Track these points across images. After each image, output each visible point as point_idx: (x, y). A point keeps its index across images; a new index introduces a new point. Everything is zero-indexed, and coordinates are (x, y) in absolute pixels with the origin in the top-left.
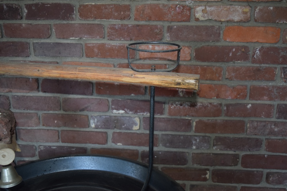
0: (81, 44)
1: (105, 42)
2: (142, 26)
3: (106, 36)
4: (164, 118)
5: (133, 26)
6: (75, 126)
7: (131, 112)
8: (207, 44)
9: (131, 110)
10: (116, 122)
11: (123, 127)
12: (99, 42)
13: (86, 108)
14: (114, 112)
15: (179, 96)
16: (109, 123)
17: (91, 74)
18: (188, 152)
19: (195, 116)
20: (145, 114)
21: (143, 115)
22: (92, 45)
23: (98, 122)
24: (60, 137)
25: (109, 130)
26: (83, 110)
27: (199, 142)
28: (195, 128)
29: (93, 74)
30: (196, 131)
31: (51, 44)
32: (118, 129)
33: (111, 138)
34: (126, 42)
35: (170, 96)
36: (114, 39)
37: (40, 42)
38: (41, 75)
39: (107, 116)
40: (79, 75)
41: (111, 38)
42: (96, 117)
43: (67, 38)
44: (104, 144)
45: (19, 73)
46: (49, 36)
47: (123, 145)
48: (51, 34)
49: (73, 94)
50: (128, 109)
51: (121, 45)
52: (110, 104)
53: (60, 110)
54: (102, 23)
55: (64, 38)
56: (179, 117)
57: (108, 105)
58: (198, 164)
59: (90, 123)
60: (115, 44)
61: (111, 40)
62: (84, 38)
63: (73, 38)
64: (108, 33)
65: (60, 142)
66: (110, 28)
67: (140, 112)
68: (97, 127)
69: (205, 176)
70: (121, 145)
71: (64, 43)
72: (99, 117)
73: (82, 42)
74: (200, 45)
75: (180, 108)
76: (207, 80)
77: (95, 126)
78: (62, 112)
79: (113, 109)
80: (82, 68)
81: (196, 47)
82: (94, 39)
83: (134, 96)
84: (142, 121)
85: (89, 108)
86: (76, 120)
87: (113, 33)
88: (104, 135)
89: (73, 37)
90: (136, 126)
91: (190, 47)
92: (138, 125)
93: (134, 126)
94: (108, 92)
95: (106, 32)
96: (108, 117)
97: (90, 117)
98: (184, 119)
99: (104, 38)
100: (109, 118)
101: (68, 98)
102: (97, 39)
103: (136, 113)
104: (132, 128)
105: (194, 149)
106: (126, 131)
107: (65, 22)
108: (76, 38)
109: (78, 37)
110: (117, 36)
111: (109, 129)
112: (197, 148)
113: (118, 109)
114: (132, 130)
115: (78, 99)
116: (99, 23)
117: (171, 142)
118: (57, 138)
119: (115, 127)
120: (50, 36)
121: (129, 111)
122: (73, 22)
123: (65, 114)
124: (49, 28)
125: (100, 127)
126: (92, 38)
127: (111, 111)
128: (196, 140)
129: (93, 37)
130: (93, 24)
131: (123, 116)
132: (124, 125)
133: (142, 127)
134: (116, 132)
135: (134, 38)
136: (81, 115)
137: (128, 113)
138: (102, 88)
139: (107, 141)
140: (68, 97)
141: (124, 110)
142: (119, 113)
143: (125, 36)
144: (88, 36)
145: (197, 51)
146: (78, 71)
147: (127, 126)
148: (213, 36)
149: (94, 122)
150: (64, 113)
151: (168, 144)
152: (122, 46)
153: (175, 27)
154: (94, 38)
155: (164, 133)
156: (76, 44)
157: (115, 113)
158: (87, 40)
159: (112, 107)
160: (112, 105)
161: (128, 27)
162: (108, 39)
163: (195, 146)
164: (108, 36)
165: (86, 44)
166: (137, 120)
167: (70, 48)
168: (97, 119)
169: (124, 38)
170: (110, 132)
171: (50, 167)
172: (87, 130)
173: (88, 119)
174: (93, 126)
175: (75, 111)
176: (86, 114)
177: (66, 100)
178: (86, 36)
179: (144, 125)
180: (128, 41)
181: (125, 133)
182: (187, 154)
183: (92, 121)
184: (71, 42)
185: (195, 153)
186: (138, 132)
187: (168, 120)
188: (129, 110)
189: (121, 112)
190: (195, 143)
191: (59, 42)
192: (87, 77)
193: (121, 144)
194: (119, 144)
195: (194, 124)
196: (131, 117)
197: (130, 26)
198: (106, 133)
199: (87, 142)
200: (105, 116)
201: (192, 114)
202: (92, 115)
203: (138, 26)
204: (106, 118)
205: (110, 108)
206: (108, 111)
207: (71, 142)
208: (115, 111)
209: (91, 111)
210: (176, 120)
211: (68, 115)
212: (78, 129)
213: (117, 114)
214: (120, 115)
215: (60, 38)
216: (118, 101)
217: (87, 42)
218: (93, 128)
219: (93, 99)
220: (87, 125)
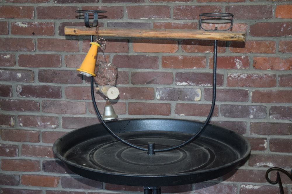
0: (150, 23)
1: (171, 21)
2: (203, 6)
3: (172, 16)
4: (223, 89)
5: (196, 7)
6: (142, 98)
7: (193, 84)
8: (261, 21)
9: (193, 82)
10: (179, 93)
11: (186, 98)
12: (166, 22)
13: (153, 80)
14: (178, 85)
15: (237, 69)
16: (173, 95)
17: (175, 33)
18: (246, 122)
19: (252, 87)
20: (206, 85)
21: (204, 86)
22: (160, 24)
23: (163, 93)
24: (127, 109)
25: (173, 101)
26: (149, 83)
27: (256, 111)
28: (252, 98)
29: (177, 33)
30: (253, 101)
31: (124, 23)
32: (181, 100)
33: (175, 109)
34: (189, 21)
35: (229, 68)
36: (179, 18)
37: (113, 22)
39: (171, 88)
40: (168, 34)
41: (176, 17)
42: (161, 89)
43: (138, 18)
44: (168, 115)
46: (122, 17)
47: (185, 115)
48: (124, 15)
49: (141, 68)
50: (190, 81)
51: (185, 23)
52: (175, 76)
53: (128, 83)
54: (169, 5)
55: (135, 18)
56: (237, 88)
57: (172, 78)
58: (256, 133)
59: (155, 95)
60: (180, 23)
61: (177, 19)
62: (153, 18)
63: (143, 18)
64: (174, 13)
65: (127, 113)
66: (176, 9)
67: (202, 84)
68: (161, 99)
69: (263, 145)
70: (183, 116)
71: (135, 23)
72: (164, 89)
73: (150, 22)
74: (254, 22)
75: (237, 79)
76: (261, 53)
77: (160, 98)
78: (130, 85)
79: (177, 81)
80: (169, 30)
81: (251, 24)
82: (161, 19)
83: (196, 69)
84: (203, 93)
85: (156, 80)
86: (143, 92)
87: (178, 13)
88: (168, 106)
89: (143, 17)
90: (197, 97)
91: (246, 24)
92: (200, 96)
93: (196, 97)
94: (173, 65)
95: (172, 13)
96: (172, 89)
97: (155, 89)
98: (241, 90)
99: (170, 18)
100: (173, 90)
101: (136, 72)
102: (164, 18)
103: (197, 85)
104: (194, 99)
105: (252, 118)
106: (189, 102)
107: (136, 4)
108: (146, 18)
109: (148, 17)
110: (181, 15)
111: (173, 100)
112: (255, 118)
113: (181, 82)
114: (194, 101)
115: (145, 72)
116: (166, 5)
117: (230, 112)
118: (125, 110)
119: (179, 98)
120: (123, 16)
121: (192, 83)
122: (143, 4)
123: (133, 87)
124: (121, 10)
125: (164, 98)
126: (159, 18)
127: (175, 83)
128: (253, 109)
129: (161, 17)
130: (161, 6)
131: (186, 88)
132: (187, 96)
133: (203, 98)
134: (180, 104)
135: (197, 17)
136: (148, 88)
137: (191, 85)
138: (167, 62)
139: (170, 112)
140: (136, 71)
141: (187, 82)
142: (182, 85)
143: (189, 15)
144: (156, 16)
145: (252, 27)
146: (167, 32)
147: (189, 97)
148: (266, 14)
149: (159, 94)
150: (132, 86)
151: (227, 114)
153: (232, 7)
154: (162, 18)
155: (223, 103)
156: (146, 23)
157: (179, 85)
158: (155, 20)
159: (176, 79)
160: (176, 77)
161: (192, 8)
162: (174, 19)
163: (252, 115)
164: (174, 16)
165: (154, 24)
166: (199, 91)
167: (141, 26)
168: (162, 91)
169: (188, 18)
170: (173, 104)
171: (125, 127)
172: (153, 101)
173: (154, 92)
174: (158, 97)
175: (142, 83)
176: (151, 87)
177: (134, 75)
178: (154, 17)
179: (205, 96)
180: (191, 20)
181: (187, 104)
182: (245, 123)
183: (157, 93)
184: (142, 22)
185: (252, 123)
186: (199, 103)
187: (227, 91)
188: (191, 82)
189: (185, 84)
190: (252, 113)
191: (131, 22)
192: (173, 36)
193: (184, 115)
194: (181, 115)
195: (251, 94)
196: (194, 89)
197: (193, 7)
198: (170, 104)
199: (152, 113)
200: (170, 88)
201: (249, 85)
202: (158, 88)
203: (200, 6)
204: (170, 90)
205: (174, 81)
206: (172, 83)
207: (137, 114)
208: (178, 83)
209: (156, 84)
210: (234, 91)
211: (136, 87)
212: (144, 101)
213: (181, 86)
214: (184, 87)
215: (131, 19)
216: (181, 73)
217: (156, 22)
218: (158, 100)
219: (159, 72)
220: (153, 97)
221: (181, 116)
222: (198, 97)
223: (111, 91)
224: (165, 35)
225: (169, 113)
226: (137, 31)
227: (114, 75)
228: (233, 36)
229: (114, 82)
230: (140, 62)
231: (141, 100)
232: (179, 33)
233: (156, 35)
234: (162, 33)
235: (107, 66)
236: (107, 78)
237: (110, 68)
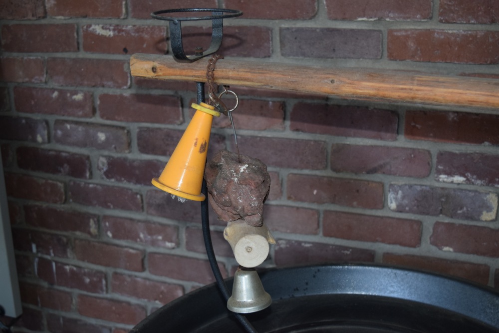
0: (380, 31)
1: (433, 27)
3: (436, 13)
6: (355, 203)
7: (479, 182)
9: (480, 177)
10: (443, 200)
11: (459, 212)
12: (419, 28)
13: (381, 167)
14: (441, 180)
22: (404, 34)
23: (403, 197)
24: (321, 223)
25: (426, 216)
26: (373, 171)
31: (318, 30)
32: (446, 215)
33: (431, 234)
34: (480, 27)
36: (454, 19)
39: (424, 187)
41: (447, 18)
42: (400, 187)
43: (351, 19)
44: (414, 246)
46: (313, 15)
47: (455, 251)
48: (318, 10)
49: (355, 136)
50: (473, 173)
51: (470, 32)
52: (435, 160)
53: (325, 168)
55: (344, 19)
57: (429, 164)
59: (386, 200)
60: (455, 31)
61: (447, 22)
62: (388, 20)
63: (364, 19)
64: (441, 6)
65: (321, 234)
68: (400, 209)
70: (450, 252)
71: (344, 29)
72: (407, 187)
73: (381, 28)
77: (398, 206)
78: (329, 173)
79: (439, 172)
80: (424, 78)
82: (409, 20)
83: (489, 146)
85: (388, 167)
86: (358, 191)
87: (452, 8)
88: (415, 226)
89: (364, 16)
90: (488, 212)
92: (495, 210)
93: (484, 213)
95: (437, 6)
96: (428, 188)
97: (387, 187)
99: (431, 18)
100: (428, 191)
101: (344, 145)
102: (416, 20)
103: (490, 184)
104: (479, 215)
106: (465, 222)
108: (371, 18)
109: (375, 17)
110: (461, 13)
111: (428, 214)
113: (450, 174)
114: (479, 220)
115: (364, 147)
118: (315, 226)
119: (441, 212)
120: (316, 14)
121: (476, 179)
123: (336, 178)
125: (407, 208)
126: (404, 18)
127: (436, 175)
129: (407, 15)
131: (461, 190)
132: (461, 208)
134: (443, 223)
136: (368, 181)
137: (473, 184)
138: (419, 126)
139: (420, 239)
140: (343, 142)
141: (465, 176)
142: (452, 182)
143: (480, 13)
144: (397, 15)
147: (468, 210)
149: (396, 199)
150: (334, 175)
152: (471, 35)
154: (409, 18)
156: (370, 31)
157: (444, 182)
158: (392, 22)
159: (437, 167)
160: (439, 162)
162: (441, 21)
164: (441, 14)
165: (390, 32)
166: (492, 199)
167: (357, 39)
168: (403, 193)
169: (476, 19)
170: (429, 222)
171: (307, 284)
172: (379, 213)
173: (383, 192)
174: (393, 205)
175: (357, 171)
176: (378, 180)
177: (339, 150)
178: (391, 15)
180: (485, 24)
181: (461, 225)
183: (391, 196)
184: (360, 28)
186: (492, 226)
188: (475, 177)
189: (458, 179)
191: (334, 27)
193: (451, 250)
194: (446, 249)
196: (480, 193)
198: (419, 223)
199: (378, 238)
200: (421, 185)
202: (392, 183)
204: (422, 191)
205: (434, 171)
206: (428, 176)
207: (343, 237)
208: (443, 177)
209: (390, 174)
211: (341, 179)
212: (359, 211)
213: (449, 183)
214: (456, 186)
215: (336, 19)
216: (452, 155)
217: (394, 28)
218: (393, 211)
219: (396, 148)
220: (381, 203)
221: (445, 251)
222: (490, 214)
223: (246, 246)
224: (412, 95)
225: (417, 242)
226: (327, 78)
227: (254, 199)
229: (256, 218)
231: (353, 207)
232: (456, 91)
234: (401, 86)
235: (237, 171)
236: (235, 208)
237: (244, 180)
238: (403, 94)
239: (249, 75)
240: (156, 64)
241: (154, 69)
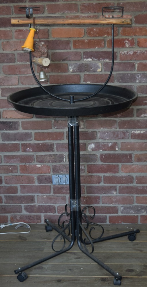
1: (79, 15)
2: (101, 3)
3: (79, 11)
4: (117, 63)
5: (96, 4)
6: (59, 71)
7: (96, 60)
8: (141, 13)
9: (96, 58)
10: (86, 66)
11: (91, 70)
12: (75, 15)
13: (67, 58)
15: (126, 47)
16: (82, 68)
18: (134, 86)
19: (137, 60)
20: (105, 60)
21: (103, 61)
22: (71, 17)
23: (74, 67)
24: (49, 80)
25: (82, 73)
26: (64, 60)
27: (140, 77)
28: (137, 68)
29: (87, 20)
30: (138, 70)
31: (45, 17)
32: (87, 72)
33: (83, 79)
35: (121, 47)
37: (37, 16)
38: (64, 23)
40: (82, 21)
42: (73, 64)
43: (55, 13)
45: (54, 22)
49: (58, 49)
50: (94, 57)
51: (89, 16)
52: (82, 55)
54: (77, 3)
55: (53, 13)
56: (127, 62)
57: (81, 56)
58: (141, 93)
59: (69, 69)
60: (85, 16)
61: (83, 13)
62: (66, 13)
63: (59, 13)
64: (81, 8)
65: (49, 83)
66: (82, 6)
67: (102, 59)
68: (73, 72)
69: (146, 101)
71: (53, 16)
72: (75, 64)
73: (64, 16)
74: (137, 14)
75: (127, 55)
76: (143, 36)
77: (73, 70)
79: (84, 58)
81: (135, 16)
83: (97, 49)
84: (103, 66)
85: (69, 58)
86: (60, 67)
87: (84, 9)
88: (78, 76)
91: (132, 15)
92: (101, 68)
93: (98, 69)
94: (81, 47)
95: (80, 8)
96: (81, 63)
97: (69, 65)
98: (130, 63)
99: (78, 12)
101: (55, 52)
102: (74, 13)
103: (99, 60)
104: (97, 70)
105: (138, 83)
106: (93, 73)
107: (53, 3)
109: (62, 12)
110: (86, 10)
111: (82, 72)
112: (140, 82)
113: (87, 58)
114: (97, 72)
115: (61, 52)
116: (75, 3)
117: (122, 78)
118: (47, 81)
119: (86, 70)
120: (44, 12)
122: (58, 3)
124: (43, 7)
125: (76, 71)
126: (70, 12)
128: (138, 76)
130: (71, 4)
131: (91, 63)
132: (91, 69)
133: (103, 69)
134: (86, 74)
135: (97, 11)
136: (63, 64)
137: (94, 61)
138: (77, 44)
139: (80, 80)
141: (92, 59)
142: (88, 61)
143: (91, 10)
144: (68, 11)
145: (136, 17)
147: (93, 69)
148: (145, 8)
149: (72, 68)
150: (52, 63)
151: (120, 80)
153: (122, 3)
154: (72, 12)
155: (117, 73)
156: (61, 16)
157: (86, 61)
160: (84, 55)
161: (93, 5)
162: (81, 13)
163: (138, 80)
164: (81, 11)
165: (67, 17)
166: (100, 65)
168: (74, 66)
169: (91, 12)
170: (82, 74)
172: (67, 74)
173: (68, 66)
174: (71, 70)
175: (59, 61)
176: (66, 63)
177: (53, 54)
178: (67, 11)
179: (105, 68)
180: (93, 13)
181: (92, 74)
182: (133, 86)
183: (70, 67)
184: (58, 16)
185: (138, 86)
186: (101, 73)
187: (120, 64)
188: (94, 58)
189: (90, 59)
190: (138, 79)
191: (50, 16)
192: (85, 22)
193: (90, 82)
194: (88, 82)
195: (137, 65)
196: (96, 63)
197: (94, 4)
198: (79, 75)
201: (135, 58)
203: (99, 4)
204: (79, 64)
205: (82, 58)
206: (81, 60)
207: (56, 83)
208: (85, 59)
209: (70, 60)
210: (125, 63)
211: (55, 64)
212: (61, 74)
213: (87, 61)
214: (89, 62)
215: (50, 13)
216: (87, 52)
217: (68, 15)
218: (71, 72)
219: (71, 52)
220: (67, 70)
223: (45, 61)
224: (80, 22)
225: (79, 82)
226: (61, 20)
227: (46, 50)
228: (124, 21)
229: (46, 55)
230: (57, 45)
231: (59, 73)
232: (89, 20)
233: (74, 22)
235: (41, 44)
236: (42, 52)
237: (43, 45)
238: (78, 22)
239: (43, 21)
240: (19, 20)
241: (18, 21)
